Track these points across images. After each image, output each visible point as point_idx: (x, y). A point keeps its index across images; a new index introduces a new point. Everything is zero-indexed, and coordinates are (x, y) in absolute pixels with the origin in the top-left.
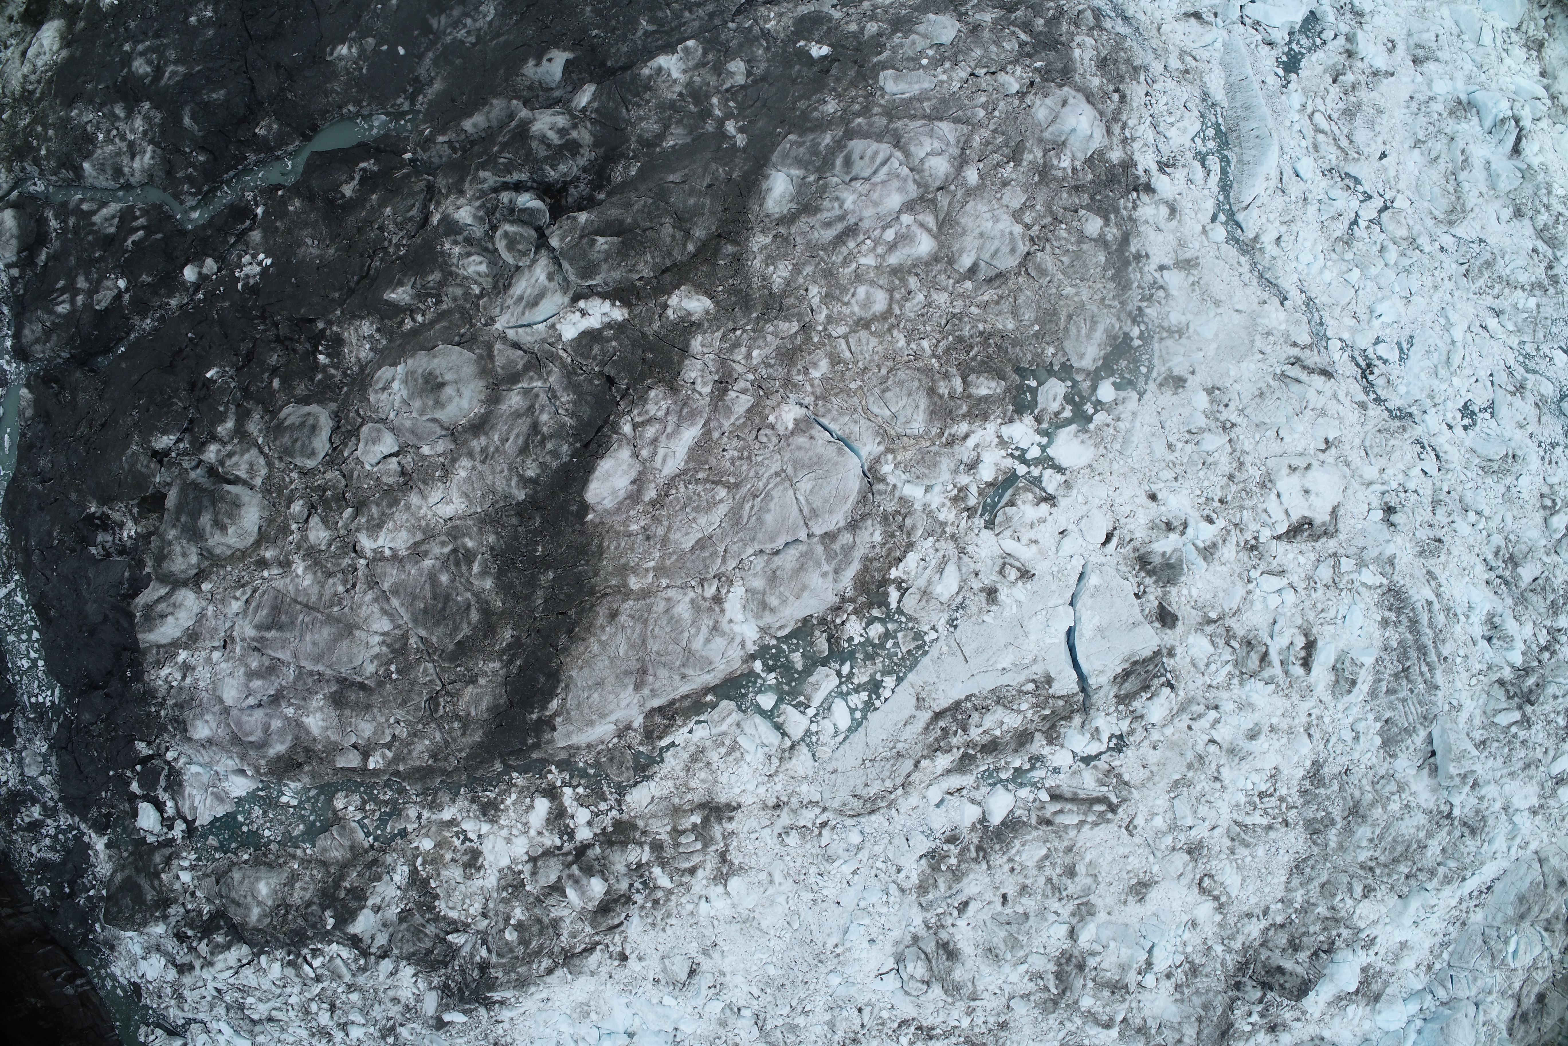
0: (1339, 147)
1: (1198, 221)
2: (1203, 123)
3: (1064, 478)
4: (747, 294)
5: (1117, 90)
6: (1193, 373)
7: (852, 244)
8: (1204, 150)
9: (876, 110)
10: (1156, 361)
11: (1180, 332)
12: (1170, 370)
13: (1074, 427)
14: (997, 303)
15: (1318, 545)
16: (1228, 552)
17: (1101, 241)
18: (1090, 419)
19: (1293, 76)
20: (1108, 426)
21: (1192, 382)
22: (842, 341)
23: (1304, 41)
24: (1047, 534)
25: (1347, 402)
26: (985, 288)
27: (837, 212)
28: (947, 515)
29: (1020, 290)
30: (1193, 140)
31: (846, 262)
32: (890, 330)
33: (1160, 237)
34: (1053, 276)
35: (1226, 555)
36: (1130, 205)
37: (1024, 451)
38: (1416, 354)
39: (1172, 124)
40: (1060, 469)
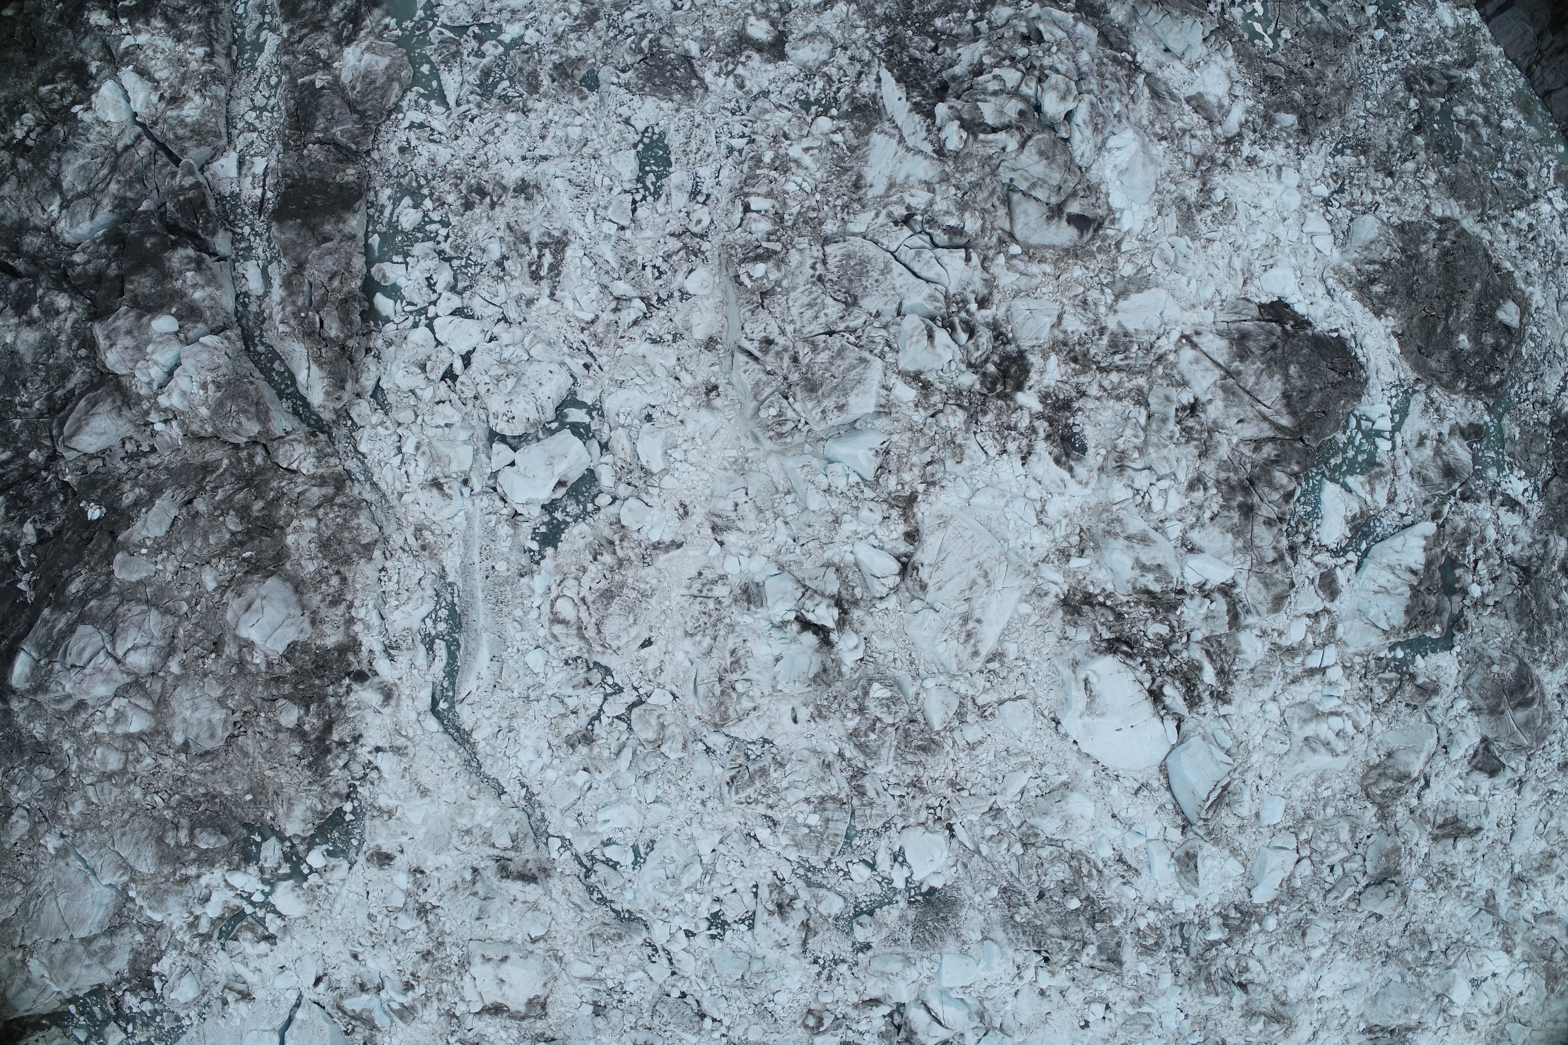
0: (583, 638)
1: (416, 709)
2: (437, 603)
3: (283, 924)
4: (19, 741)
5: (338, 573)
6: (402, 852)
7: (84, 716)
8: (433, 633)
9: (114, 589)
10: (366, 836)
11: (390, 814)
12: (379, 847)
13: (291, 882)
14: (213, 773)
15: (524, 1023)
16: (430, 1014)
17: (298, 732)
18: (305, 878)
19: (549, 551)
20: (319, 887)
21: (400, 861)
22: (91, 788)
23: (573, 508)
24: (268, 966)
25: (563, 899)
26: (198, 761)
27: (61, 693)
28: (183, 936)
29: (230, 765)
30: (423, 620)
31: (86, 726)
32: (129, 782)
33: (378, 721)
34: (254, 759)
35: (426, 1018)
36: (342, 691)
37: (251, 895)
38: (653, 859)
39: (397, 607)
40: (280, 915)
